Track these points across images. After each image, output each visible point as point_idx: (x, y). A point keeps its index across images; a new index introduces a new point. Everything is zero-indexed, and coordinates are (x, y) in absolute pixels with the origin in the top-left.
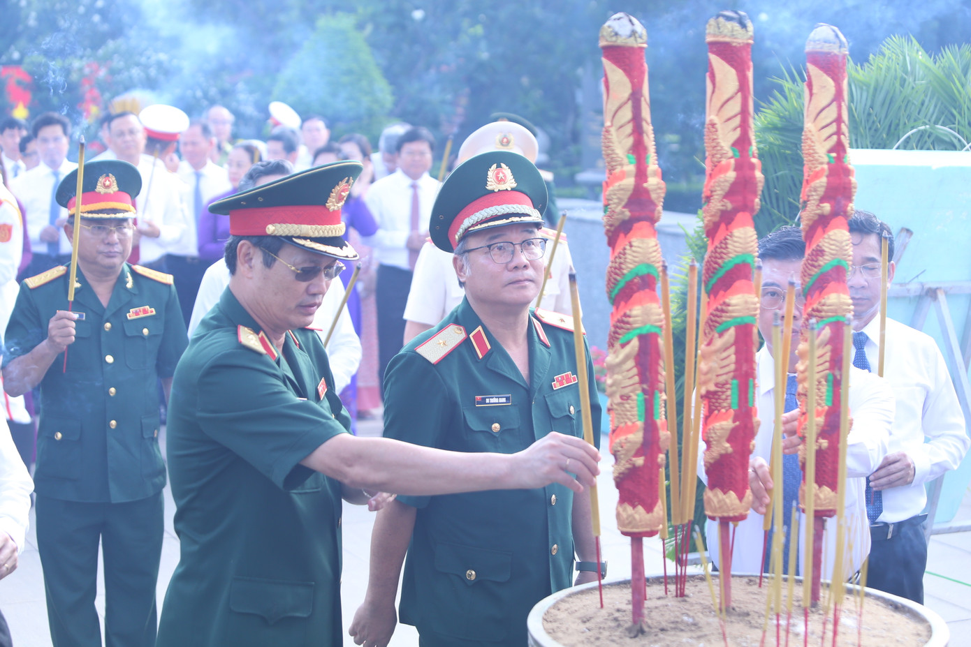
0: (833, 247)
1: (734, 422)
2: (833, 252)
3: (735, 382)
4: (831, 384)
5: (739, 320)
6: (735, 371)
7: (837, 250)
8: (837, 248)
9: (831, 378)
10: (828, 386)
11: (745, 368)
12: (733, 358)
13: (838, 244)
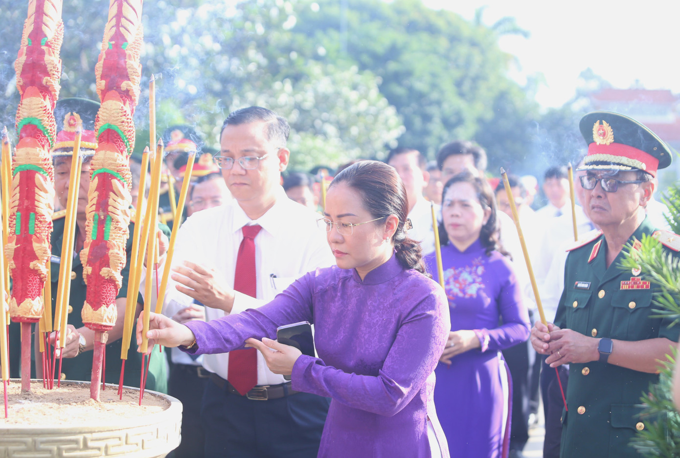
0: (105, 114)
1: (16, 244)
2: (105, 118)
3: (19, 214)
4: (96, 222)
5: (23, 167)
6: (19, 205)
7: (107, 117)
8: (107, 115)
9: (97, 217)
10: (94, 224)
11: (26, 203)
12: (18, 195)
13: (108, 112)
